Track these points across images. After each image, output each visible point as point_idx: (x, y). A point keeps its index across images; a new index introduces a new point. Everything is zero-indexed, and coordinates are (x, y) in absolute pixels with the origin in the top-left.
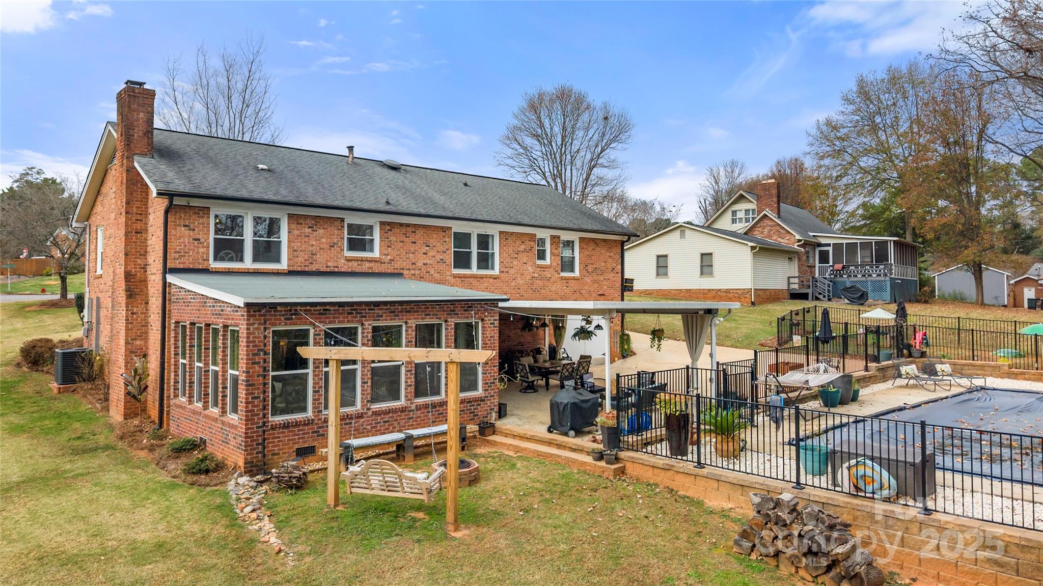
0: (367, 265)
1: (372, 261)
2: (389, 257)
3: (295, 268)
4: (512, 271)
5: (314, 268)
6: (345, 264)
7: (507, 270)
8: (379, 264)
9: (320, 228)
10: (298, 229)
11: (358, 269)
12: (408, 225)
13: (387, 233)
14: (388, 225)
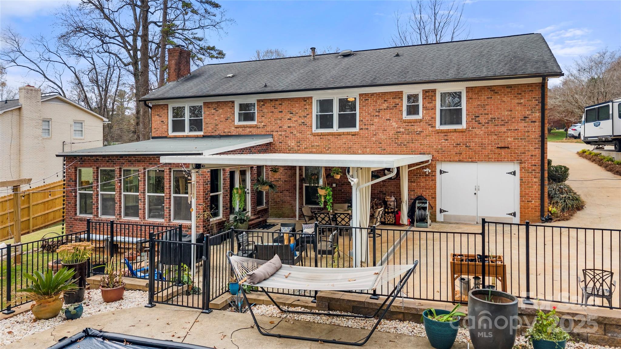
0: (248, 130)
1: (251, 127)
2: (263, 124)
3: (207, 134)
4: (373, 128)
5: (217, 133)
6: (234, 130)
7: (366, 127)
8: (256, 129)
9: (220, 109)
10: (208, 111)
11: (243, 133)
12: (276, 100)
13: (261, 107)
14: (262, 101)
